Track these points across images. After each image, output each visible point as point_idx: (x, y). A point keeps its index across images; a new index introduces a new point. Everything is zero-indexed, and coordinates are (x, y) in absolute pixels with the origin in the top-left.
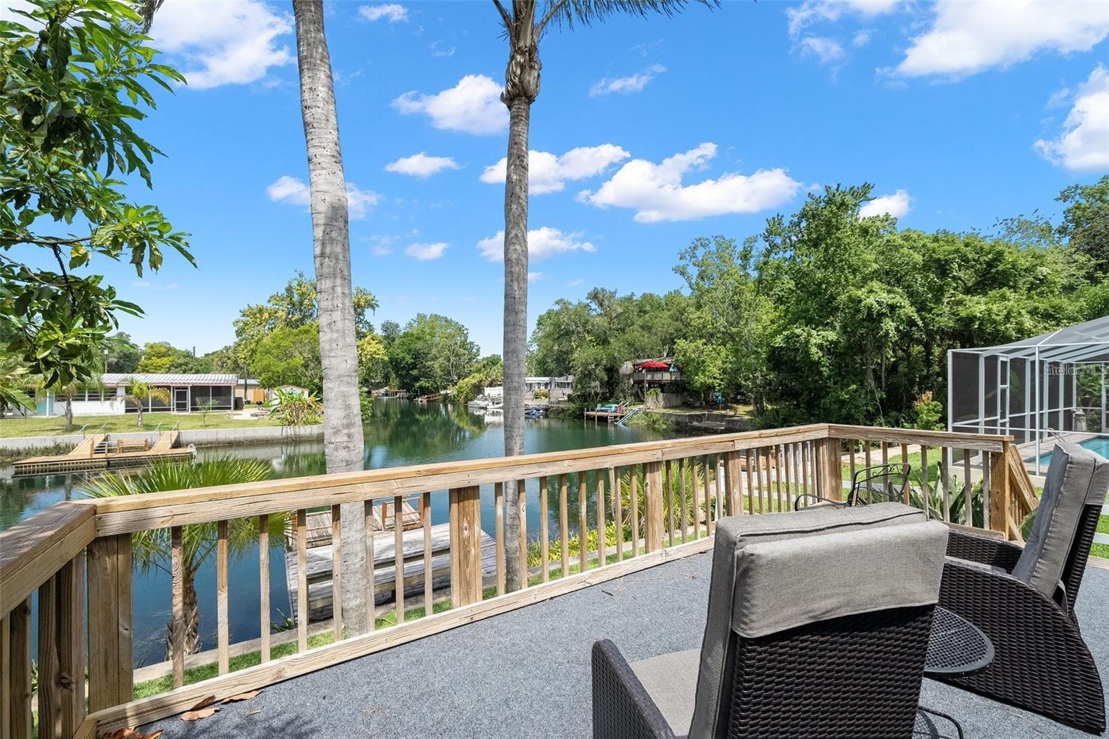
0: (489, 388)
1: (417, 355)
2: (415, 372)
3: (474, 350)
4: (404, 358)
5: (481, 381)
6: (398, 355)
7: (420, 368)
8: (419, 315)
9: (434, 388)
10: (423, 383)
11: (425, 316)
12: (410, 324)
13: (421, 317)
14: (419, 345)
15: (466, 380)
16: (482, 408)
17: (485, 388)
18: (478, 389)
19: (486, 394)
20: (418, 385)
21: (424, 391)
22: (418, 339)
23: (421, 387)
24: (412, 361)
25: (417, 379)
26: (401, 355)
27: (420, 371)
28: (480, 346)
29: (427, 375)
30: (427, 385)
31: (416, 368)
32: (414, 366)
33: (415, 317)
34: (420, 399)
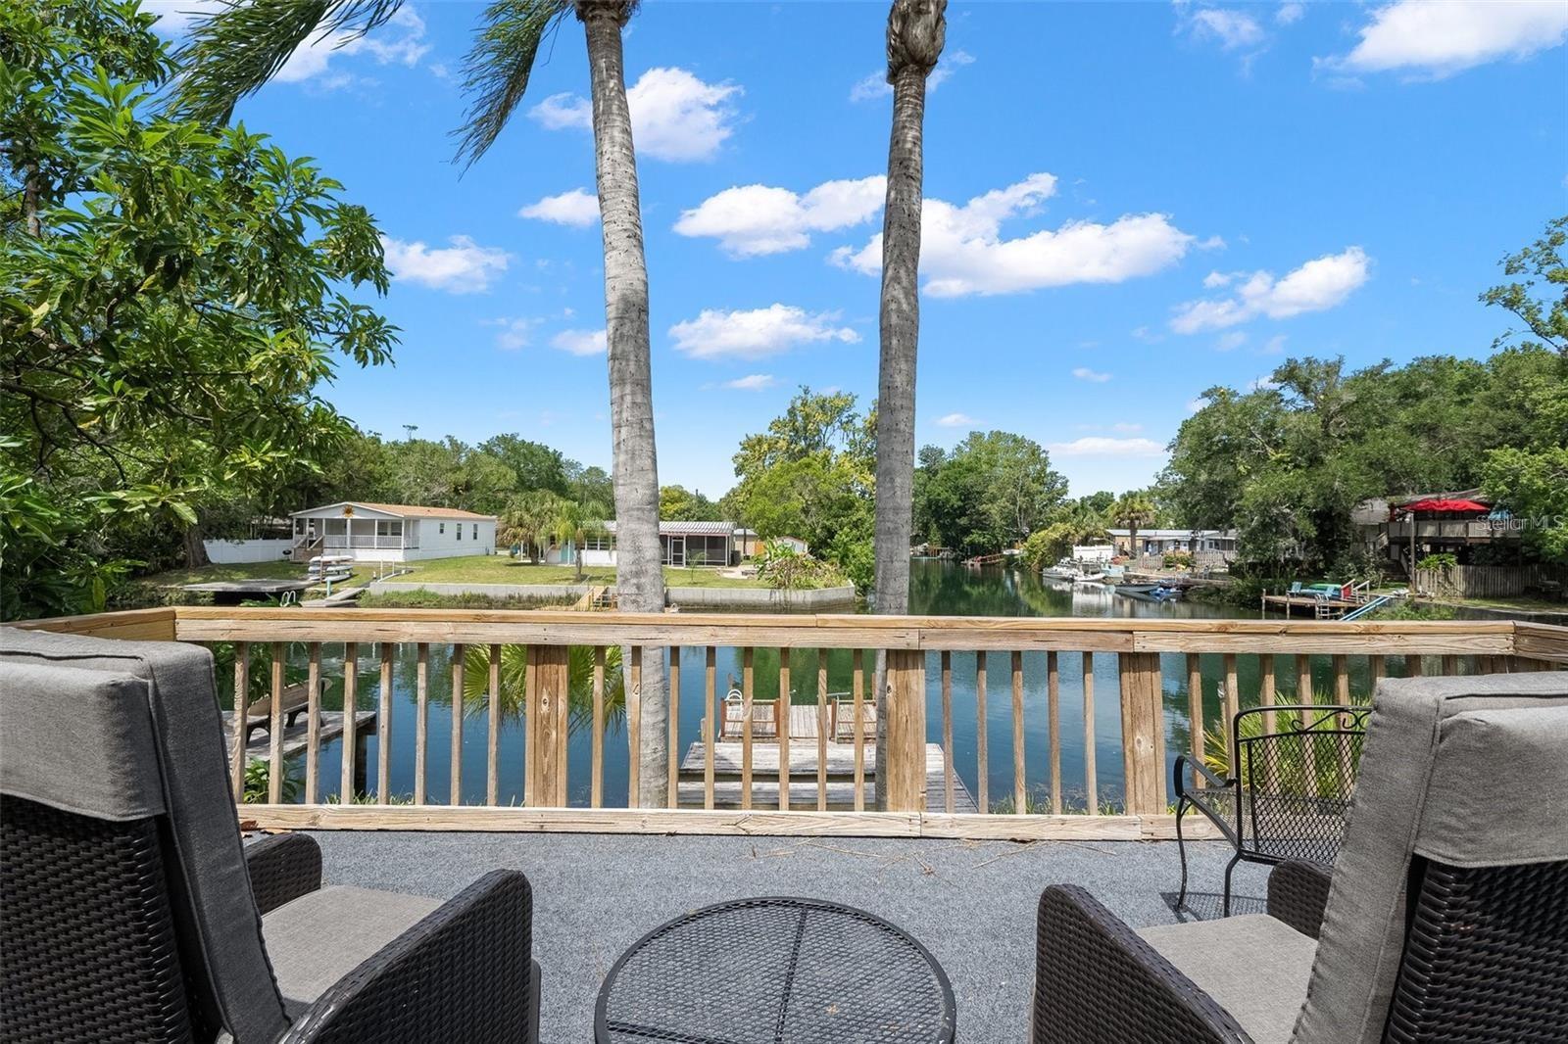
0: (1080, 548)
1: (967, 495)
2: (963, 521)
3: (1059, 486)
4: (948, 500)
5: (1067, 536)
6: (939, 495)
7: (972, 514)
8: (972, 434)
9: (993, 546)
10: (976, 537)
11: (981, 435)
12: (959, 448)
13: (976, 437)
14: (970, 480)
15: (1042, 533)
16: (1065, 579)
17: (1075, 548)
18: (1061, 548)
19: (1076, 556)
20: (967, 540)
21: (976, 550)
22: (970, 470)
23: (972, 544)
24: (960, 503)
25: (966, 531)
26: (944, 495)
27: (971, 520)
28: (1068, 478)
29: (982, 525)
30: (982, 540)
31: (965, 515)
32: (962, 512)
33: (966, 437)
34: (970, 562)
